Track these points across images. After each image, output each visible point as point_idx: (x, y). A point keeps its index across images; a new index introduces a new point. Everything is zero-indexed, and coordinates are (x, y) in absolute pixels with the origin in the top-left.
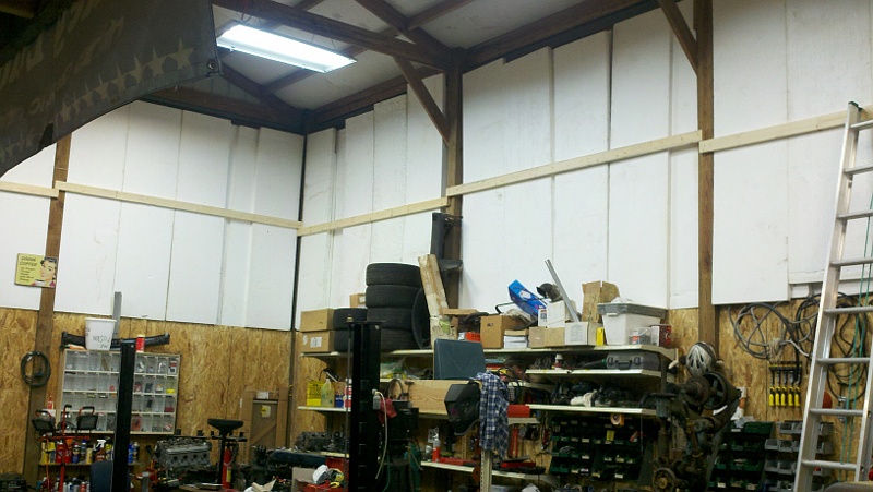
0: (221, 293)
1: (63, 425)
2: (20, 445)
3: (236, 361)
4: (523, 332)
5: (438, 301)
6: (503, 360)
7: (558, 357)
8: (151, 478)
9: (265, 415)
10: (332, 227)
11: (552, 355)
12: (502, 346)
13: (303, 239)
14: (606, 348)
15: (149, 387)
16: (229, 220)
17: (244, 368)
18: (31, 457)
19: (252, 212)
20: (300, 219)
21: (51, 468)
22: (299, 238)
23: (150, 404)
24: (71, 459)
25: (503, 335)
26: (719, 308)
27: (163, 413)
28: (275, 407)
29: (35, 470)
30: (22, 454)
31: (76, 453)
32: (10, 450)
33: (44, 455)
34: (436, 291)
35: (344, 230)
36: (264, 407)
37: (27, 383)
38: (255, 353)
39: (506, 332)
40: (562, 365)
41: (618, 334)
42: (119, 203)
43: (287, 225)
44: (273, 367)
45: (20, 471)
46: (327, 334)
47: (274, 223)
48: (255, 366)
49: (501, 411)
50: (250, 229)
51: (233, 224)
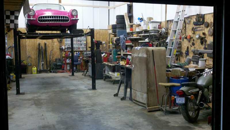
0: (94, 22)
1: (65, 49)
2: (59, 53)
3: (98, 36)
4: (138, 27)
5: (127, 22)
6: (136, 33)
7: (143, 32)
8: (82, 58)
9: (104, 46)
10: (114, 7)
11: (142, 31)
12: (136, 30)
13: (110, 10)
14: (149, 30)
15: (81, 42)
16: (94, 7)
17: (99, 37)
18: (61, 55)
19: (99, 5)
20: (109, 6)
21: (65, 57)
22: (109, 10)
23: (81, 45)
24: (68, 55)
25: (136, 28)
26: (168, 21)
27: (84, 46)
28: (106, 45)
29: (62, 58)
30: (59, 54)
31: (68, 54)
32: (57, 54)
33: (63, 54)
34: (127, 20)
35: (116, 8)
36: (104, 45)
37: (59, 42)
38: (102, 34)
39: (137, 28)
40: (144, 33)
41: (151, 27)
42: (71, 6)
43: (106, 7)
44: (105, 37)
45: (59, 57)
46: (112, 30)
47: (103, 7)
48: (102, 37)
49: (123, 42)
50: (98, 9)
51: (95, 8)
